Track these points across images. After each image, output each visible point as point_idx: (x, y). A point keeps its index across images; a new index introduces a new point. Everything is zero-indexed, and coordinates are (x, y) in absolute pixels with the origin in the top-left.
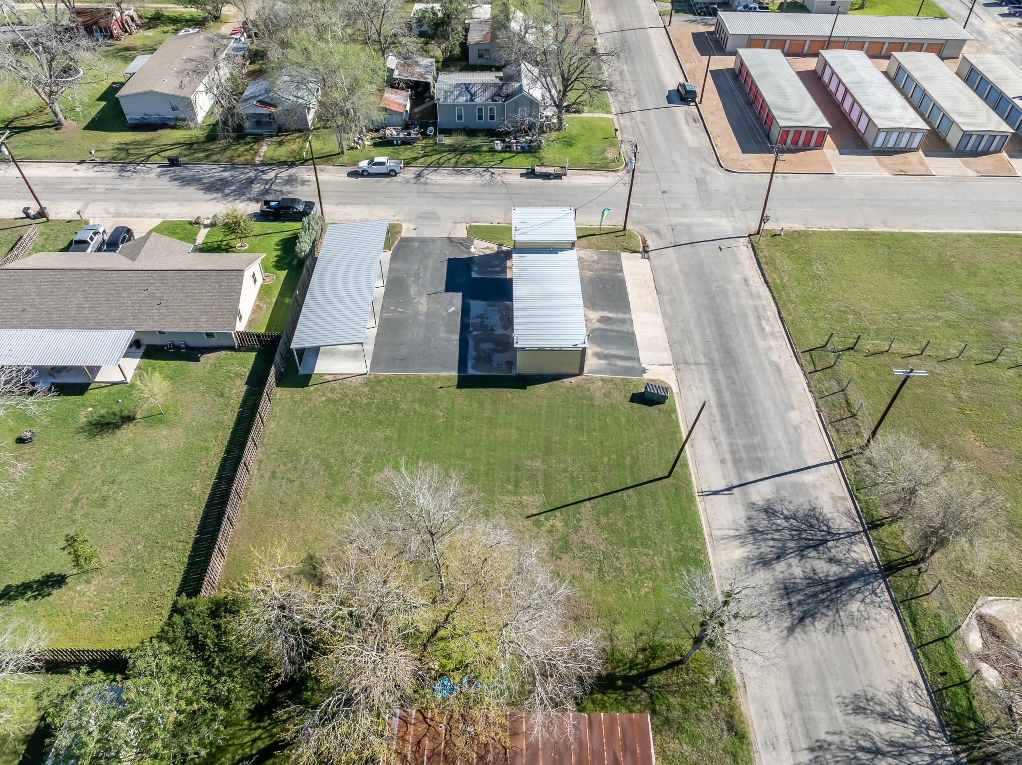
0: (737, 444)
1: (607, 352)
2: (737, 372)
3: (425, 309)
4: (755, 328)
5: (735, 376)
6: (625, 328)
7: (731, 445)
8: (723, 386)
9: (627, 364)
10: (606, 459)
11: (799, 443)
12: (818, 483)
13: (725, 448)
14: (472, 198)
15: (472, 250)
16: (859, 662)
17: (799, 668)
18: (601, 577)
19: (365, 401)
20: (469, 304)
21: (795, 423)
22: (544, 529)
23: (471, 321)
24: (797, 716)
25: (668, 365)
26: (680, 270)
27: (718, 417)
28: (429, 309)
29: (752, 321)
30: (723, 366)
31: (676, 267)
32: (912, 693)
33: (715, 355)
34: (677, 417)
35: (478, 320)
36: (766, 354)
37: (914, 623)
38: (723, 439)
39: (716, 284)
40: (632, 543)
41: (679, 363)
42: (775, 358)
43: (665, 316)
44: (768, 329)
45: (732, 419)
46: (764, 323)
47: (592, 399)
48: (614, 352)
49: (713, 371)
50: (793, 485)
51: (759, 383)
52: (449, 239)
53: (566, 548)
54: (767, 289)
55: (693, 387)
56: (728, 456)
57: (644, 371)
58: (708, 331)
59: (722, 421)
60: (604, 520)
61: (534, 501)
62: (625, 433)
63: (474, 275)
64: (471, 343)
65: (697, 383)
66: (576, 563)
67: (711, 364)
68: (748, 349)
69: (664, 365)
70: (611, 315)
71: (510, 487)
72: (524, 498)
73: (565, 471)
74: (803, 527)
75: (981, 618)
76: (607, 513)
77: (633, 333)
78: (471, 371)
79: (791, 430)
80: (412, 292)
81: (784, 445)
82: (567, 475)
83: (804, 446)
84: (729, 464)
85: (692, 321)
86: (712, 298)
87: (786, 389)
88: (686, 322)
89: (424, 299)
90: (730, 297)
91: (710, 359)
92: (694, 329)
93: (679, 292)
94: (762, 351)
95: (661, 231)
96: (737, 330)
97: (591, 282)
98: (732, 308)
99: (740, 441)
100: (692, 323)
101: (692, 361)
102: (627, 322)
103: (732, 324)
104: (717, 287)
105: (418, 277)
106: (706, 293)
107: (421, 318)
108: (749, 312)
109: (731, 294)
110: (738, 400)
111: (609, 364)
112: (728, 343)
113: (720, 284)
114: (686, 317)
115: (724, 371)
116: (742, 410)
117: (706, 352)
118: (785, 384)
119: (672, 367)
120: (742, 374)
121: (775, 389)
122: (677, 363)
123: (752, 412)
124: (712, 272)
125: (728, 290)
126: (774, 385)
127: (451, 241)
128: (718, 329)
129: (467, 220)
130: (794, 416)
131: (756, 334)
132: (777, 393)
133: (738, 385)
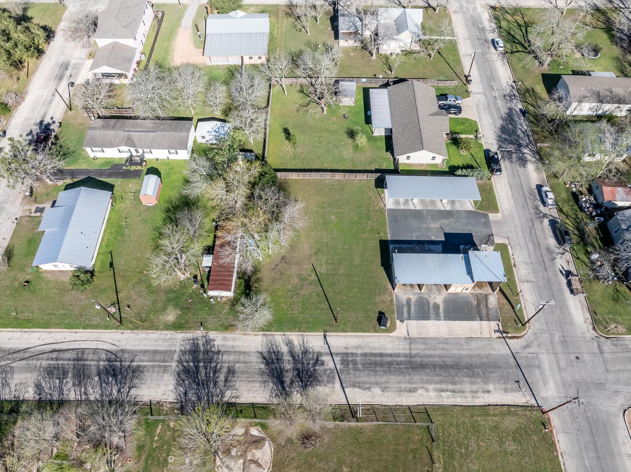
0: (357, 356)
1: (412, 305)
2: (406, 368)
4: (444, 386)
5: (403, 366)
6: (432, 315)
7: (356, 354)
8: (395, 358)
9: (405, 314)
10: (345, 298)
11: (359, 387)
12: (335, 390)
13: (354, 351)
14: (534, 244)
15: (484, 246)
16: (250, 379)
17: (249, 355)
18: (289, 290)
19: (371, 209)
20: (438, 244)
21: (372, 389)
22: (310, 273)
23: (425, 246)
24: (232, 350)
25: (408, 334)
26: (491, 354)
27: (374, 352)
28: (432, 228)
29: (450, 387)
30: (410, 361)
31: (493, 352)
32: (234, 394)
33: (418, 359)
34: (372, 332)
35: (427, 248)
36: (422, 388)
37: (263, 407)
38: (359, 351)
39: (481, 373)
40: (303, 304)
41: (410, 340)
42: (420, 392)
43: (447, 339)
44: (444, 394)
45: (373, 358)
46: (448, 393)
47: (379, 294)
48: (413, 308)
49: (405, 356)
50: (334, 377)
51: (399, 378)
52: (492, 235)
53: (301, 279)
54: (484, 404)
55: (393, 344)
56: (349, 351)
57: (402, 321)
58: (437, 359)
59: (371, 353)
60: (314, 294)
61: (322, 269)
62: (361, 307)
64: (411, 246)
65: (396, 346)
66: (295, 282)
67: (411, 356)
68: (425, 378)
69: (408, 332)
70: (441, 310)
71: (330, 261)
72: (325, 266)
73: (338, 281)
74: (309, 374)
75: (263, 439)
76: (318, 295)
77: (429, 320)
78: (391, 245)
79: (368, 386)
80: (443, 221)
81: (357, 379)
82: (336, 282)
83: (357, 390)
84: (344, 351)
85: (444, 352)
86: (467, 368)
87: (396, 391)
88: (443, 349)
89: (438, 226)
90: (470, 379)
91: (415, 356)
92: (438, 352)
93: (469, 349)
94: (424, 386)
95: (529, 349)
96: (440, 376)
97: (467, 302)
98: (460, 377)
99: (359, 359)
100: (442, 352)
101: (412, 347)
102: (438, 318)
103: (445, 374)
104: (478, 372)
105: (455, 222)
106: (471, 365)
107: (425, 225)
108: (458, 387)
109: (473, 379)
110: (386, 364)
111: (403, 305)
112: (429, 368)
113: (481, 375)
114: (448, 349)
115: (406, 361)
116: (379, 364)
117: (420, 355)
118: (400, 392)
119: (407, 336)
120: (405, 370)
121: (396, 385)
122: (410, 339)
123: (378, 369)
124: (492, 372)
125: (477, 379)
126: (399, 386)
127: (490, 236)
128: (440, 365)
129: (512, 243)
130: (377, 391)
131: (438, 386)
132: (393, 386)
133: (397, 366)
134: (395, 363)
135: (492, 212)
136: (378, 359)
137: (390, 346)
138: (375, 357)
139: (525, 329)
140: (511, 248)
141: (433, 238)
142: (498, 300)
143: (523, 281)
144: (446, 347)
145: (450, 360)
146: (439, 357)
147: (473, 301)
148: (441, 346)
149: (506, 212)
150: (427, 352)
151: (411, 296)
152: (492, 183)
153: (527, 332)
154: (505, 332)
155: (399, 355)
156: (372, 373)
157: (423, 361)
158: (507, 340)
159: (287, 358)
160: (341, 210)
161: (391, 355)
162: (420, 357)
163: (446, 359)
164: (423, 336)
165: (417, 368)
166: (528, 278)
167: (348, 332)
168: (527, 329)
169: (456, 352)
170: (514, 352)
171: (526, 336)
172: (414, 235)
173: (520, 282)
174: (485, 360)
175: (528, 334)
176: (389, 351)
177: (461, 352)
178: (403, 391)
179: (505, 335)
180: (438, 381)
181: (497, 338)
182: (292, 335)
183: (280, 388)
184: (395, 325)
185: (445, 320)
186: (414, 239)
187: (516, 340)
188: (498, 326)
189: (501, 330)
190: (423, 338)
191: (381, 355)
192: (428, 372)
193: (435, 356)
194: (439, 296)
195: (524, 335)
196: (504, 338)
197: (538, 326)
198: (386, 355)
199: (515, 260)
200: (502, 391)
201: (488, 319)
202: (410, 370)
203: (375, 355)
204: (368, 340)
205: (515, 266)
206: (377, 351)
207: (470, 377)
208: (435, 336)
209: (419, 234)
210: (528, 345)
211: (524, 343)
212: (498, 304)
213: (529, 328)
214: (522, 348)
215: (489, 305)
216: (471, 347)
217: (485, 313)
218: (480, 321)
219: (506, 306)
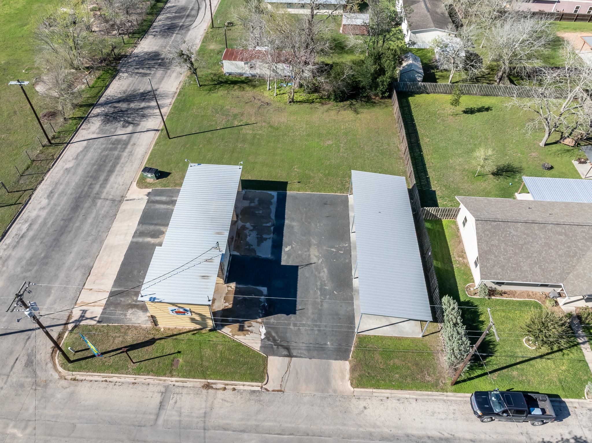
0: (120, 151)
1: (168, 206)
2: (82, 192)
3: (311, 250)
6: (145, 228)
7: (123, 151)
8: (100, 182)
15: (263, 330)
20: (273, 253)
21: (74, 161)
25: (128, 200)
26: (49, 296)
28: (309, 250)
30: (89, 196)
33: (87, 205)
36: (48, 204)
38: (125, 154)
39: (28, 274)
42: (45, 202)
43: (102, 242)
48: (164, 206)
49: (99, 193)
51: (74, 184)
52: (290, 356)
56: (130, 147)
57: (149, 194)
58: (78, 224)
63: (264, 290)
65: (117, 186)
67: (96, 198)
69: (131, 200)
70: (149, 239)
71: (258, 137)
72: (251, 132)
73: (226, 142)
77: (140, 223)
78: (274, 194)
79: (80, 158)
80: (325, 270)
81: (92, 150)
85: (83, 235)
86: (45, 257)
88: (88, 234)
89: (314, 259)
91: (94, 202)
92: (86, 227)
99: (116, 153)
100: (85, 233)
101: (108, 202)
102: (138, 234)
103: (51, 230)
104: (30, 270)
105: (322, 289)
106: (47, 264)
107: (314, 241)
108: (25, 242)
109: (24, 262)
111: (173, 197)
112: (69, 214)
113: (24, 274)
114: (84, 239)
120: (80, 190)
122: (121, 202)
123: (95, 167)
127: (288, 349)
128: (66, 226)
129: (266, 397)
130: (69, 165)
131: (40, 221)
133: (89, 183)
134: (93, 182)
135: (353, 370)
136: (107, 168)
137: (120, 180)
138: (111, 166)
139: (62, 366)
140: (254, 392)
141: (286, 249)
142: (136, 328)
143: (166, 392)
144: (90, 238)
146: (79, 228)
148: (94, 232)
149: (356, 406)
152: (443, 390)
153: (56, 370)
155: (103, 187)
156: (93, 162)
157: (82, 209)
158: (62, 327)
159: (143, 105)
160: (342, 150)
161: (106, 180)
162: (90, 207)
164: (118, 216)
165: (77, 202)
166: (169, 406)
169: (75, 249)
171: (50, 365)
172: (294, 224)
173: (167, 387)
175: (52, 372)
176: (112, 179)
177: (72, 255)
179: (70, 327)
181: (72, 313)
182: (168, 109)
183: (114, 101)
184: (146, 187)
185: (132, 242)
186: (287, 222)
188: (92, 319)
189: (82, 323)
191: (111, 171)
192: (65, 212)
193: (82, 224)
196: (66, 324)
199: (221, 392)
201: (108, 305)
203: (114, 166)
205: (208, 386)
206: (118, 168)
207: (31, 258)
209: (296, 229)
210: (32, 363)
211: (38, 357)
212: (128, 326)
213: (64, 376)
214: (32, 351)
215: (133, 310)
216: (74, 269)
217: (121, 301)
218: (111, 292)
219: (120, 339)
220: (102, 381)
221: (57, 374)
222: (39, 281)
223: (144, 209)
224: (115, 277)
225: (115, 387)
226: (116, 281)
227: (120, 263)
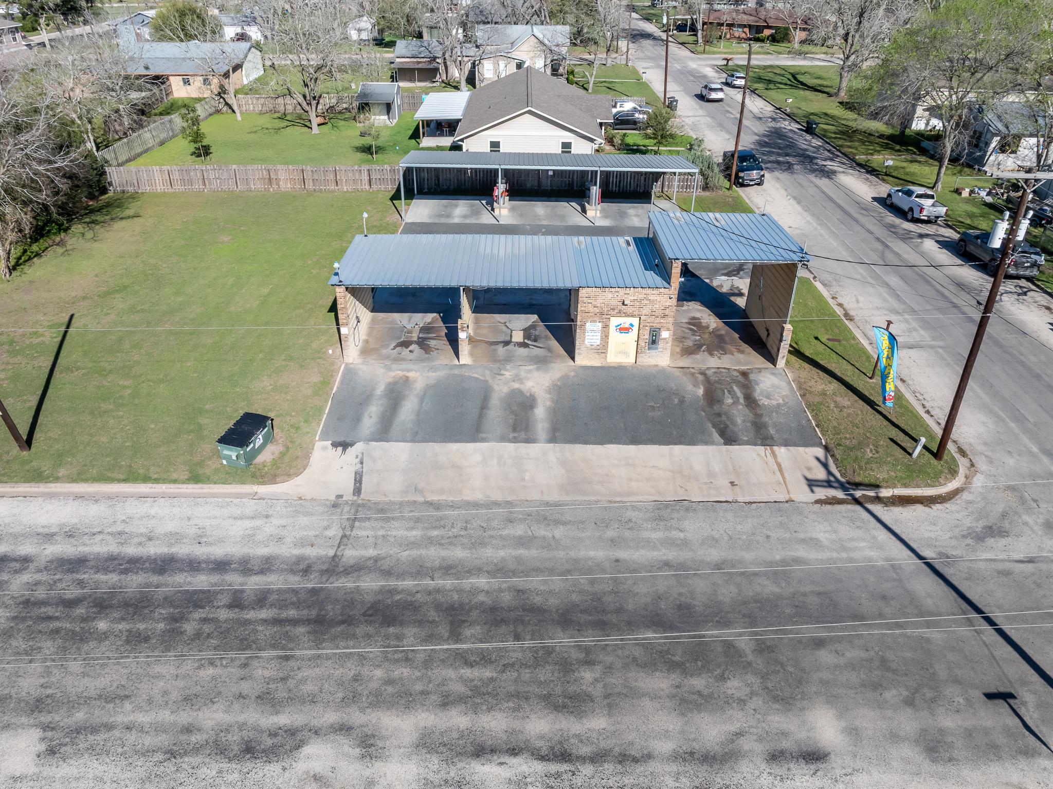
0: (20, 570)
4: (495, 724)
5: (264, 614)
6: (494, 428)
7: (25, 560)
9: (370, 423)
13: (26, 549)
22: (44, 330)
25: (357, 491)
26: (797, 561)
27: (131, 550)
30: (314, 592)
31: (808, 554)
33: (370, 584)
34: (175, 481)
36: (344, 729)
38: (53, 550)
39: (745, 646)
41: (358, 510)
43: (557, 506)
48: (409, 406)
49: (303, 567)
51: (209, 672)
55: (258, 523)
57: (343, 445)
59: (112, 558)
65: (268, 532)
67: (332, 567)
68: (378, 674)
69: (358, 482)
70: (540, 412)
71: (140, 308)
72: (112, 317)
73: (135, 346)
82: (127, 347)
85: (530, 554)
86: (656, 621)
87: (146, 753)
88: (525, 542)
90: (675, 678)
91: (357, 568)
92: (494, 554)
93: (670, 543)
94: (356, 717)
95: (1003, 542)
96: (485, 659)
97: (660, 390)
98: (609, 669)
99: (22, 579)
100: (522, 552)
101: (359, 533)
102: (520, 433)
104: (728, 646)
109: (698, 682)
110: (168, 601)
111: (370, 395)
112: (420, 623)
113: (750, 657)
114: (548, 544)
115: (295, 592)
116: (126, 604)
117: (386, 564)
118: (172, 754)
119: (349, 496)
121: (166, 716)
122: (361, 505)
123: (102, 626)
124: (819, 643)
125: (723, 678)
126: (185, 717)
128: (492, 609)
130: (13, 749)
131: (457, 721)
132: (143, 718)
133: (224, 615)
134: (224, 600)
136: (137, 580)
138: (125, 572)
139: (953, 472)
142: (801, 385)
144: (542, 531)
145: (556, 582)
146: (499, 570)
147: (690, 387)
148: (518, 530)
150: (434, 554)
151: (411, 375)
152: (739, 196)
153: (967, 483)
154: (857, 485)
155: (267, 565)
156: (50, 647)
157: (392, 592)
161: (221, 566)
162: (386, 573)
163: (534, 582)
164: (434, 498)
165: (348, 621)
166: (909, 340)
167: (57, 479)
168: (962, 471)
169: (599, 554)
170: (927, 553)
171: (965, 496)
174: (769, 588)
175: (976, 488)
176: (218, 552)
178: (197, 750)
179: (858, 494)
180: (459, 688)
181: (818, 502)
184: (306, 455)
185: (552, 440)
187: (919, 508)
188: (823, 464)
190: (430, 504)
191: (165, 565)
192: (407, 642)
193: (477, 570)
194: (536, 374)
195: (956, 492)
196: (857, 501)
197: (1011, 462)
198: (193, 565)
199: (846, 306)
200: (908, 751)
201: (765, 441)
202: (301, 630)
203: (133, 564)
204: (133, 508)
205: (849, 316)
206: (154, 550)
207: (673, 666)
208: (497, 496)
210: (990, 528)
211: (968, 522)
212: (803, 396)
213: (969, 469)
214: (964, 537)
215: (760, 398)
216: (682, 535)
217: (744, 421)
218: (725, 444)
219: (838, 399)
220: (932, 416)
221: (975, 479)
222: (757, 602)
223: (413, 441)
224: (678, 449)
225: (928, 398)
226: (692, 442)
227: (632, 448)
